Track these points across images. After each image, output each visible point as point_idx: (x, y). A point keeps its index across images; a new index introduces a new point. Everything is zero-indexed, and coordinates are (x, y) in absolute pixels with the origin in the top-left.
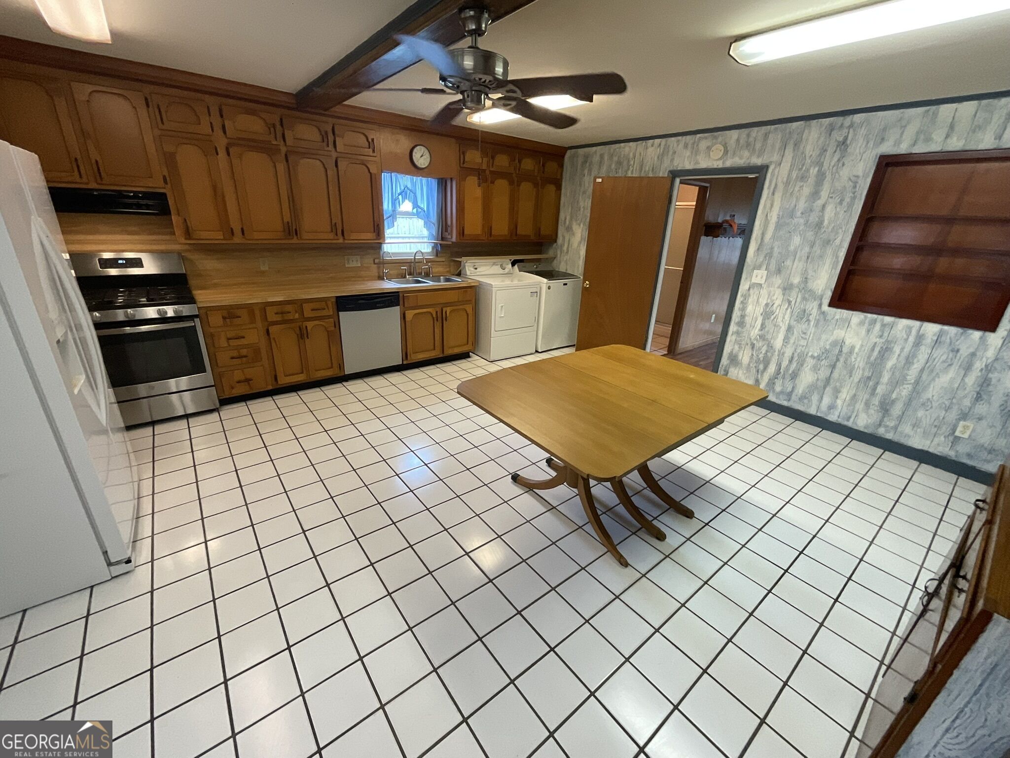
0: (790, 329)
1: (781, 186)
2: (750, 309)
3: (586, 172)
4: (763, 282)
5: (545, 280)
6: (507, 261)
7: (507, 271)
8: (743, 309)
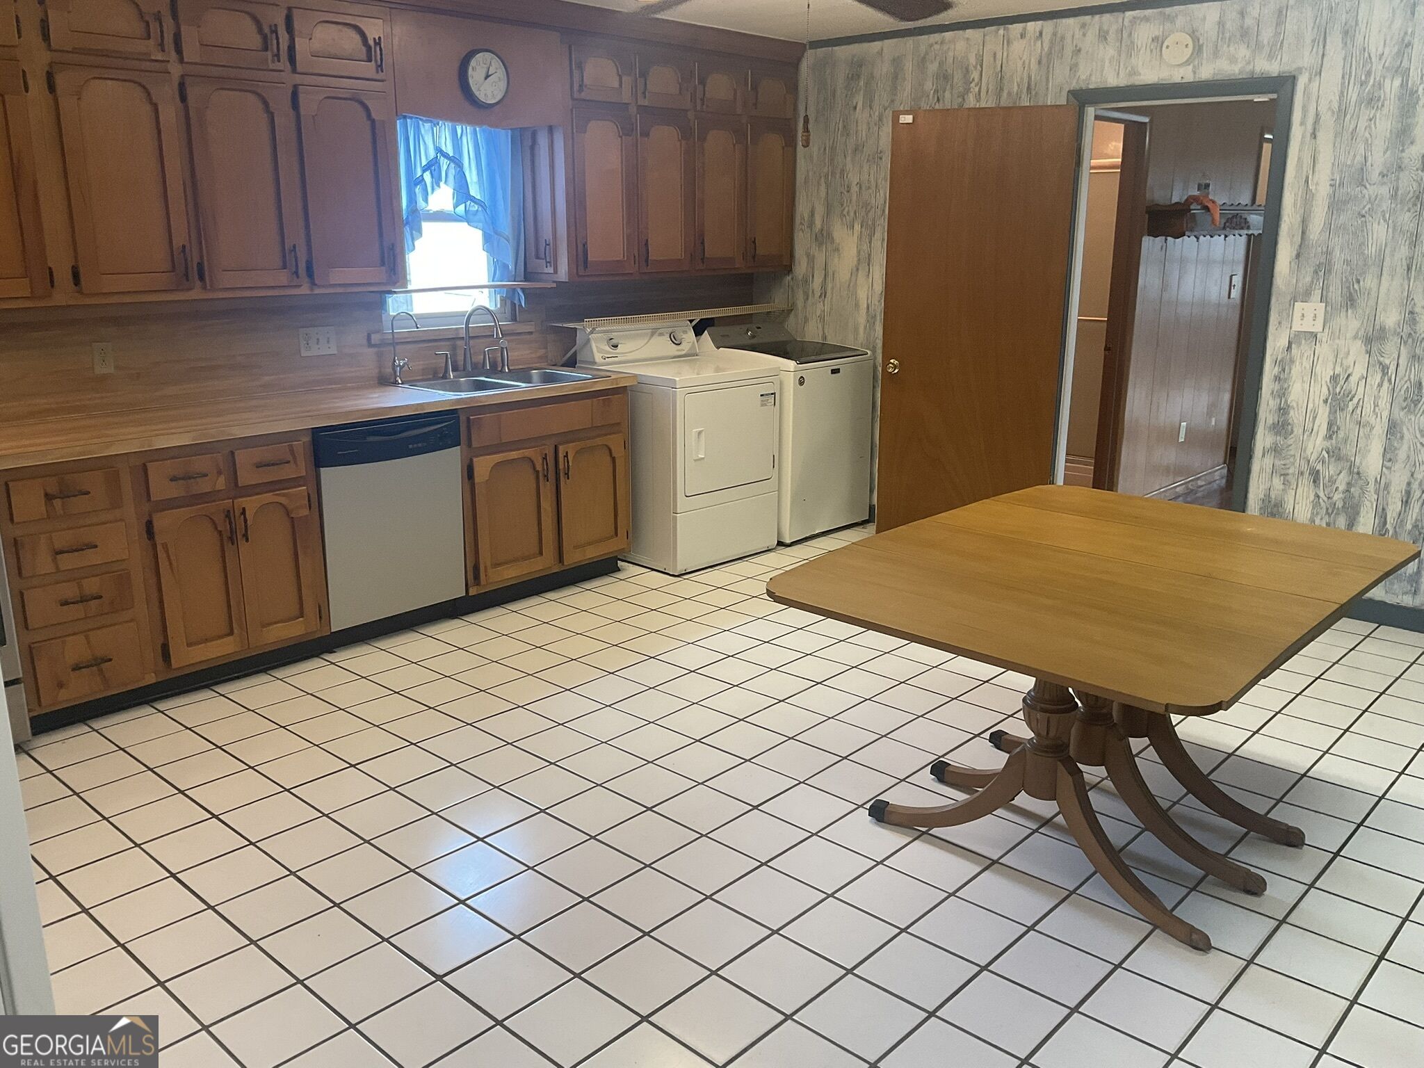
0: (1393, 428)
1: (1327, 119)
2: (1297, 391)
3: (859, 100)
4: (1317, 328)
5: (791, 364)
6: (682, 323)
7: (685, 347)
8: (1282, 394)
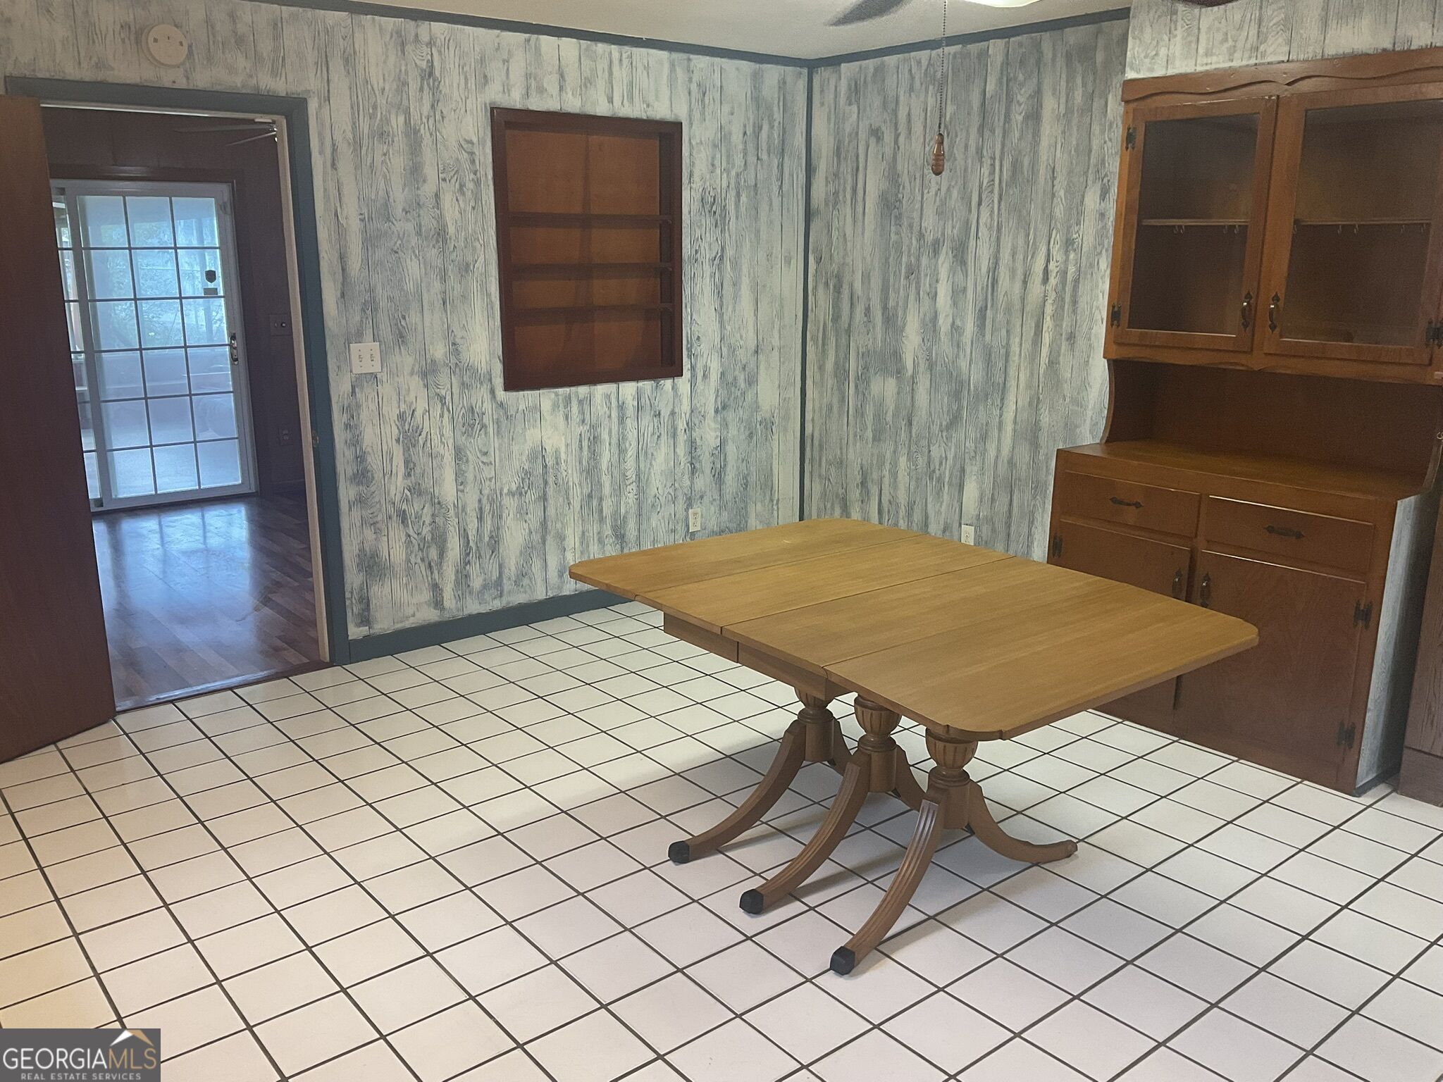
0: (459, 454)
2: (369, 437)
4: (376, 368)
8: (356, 442)
